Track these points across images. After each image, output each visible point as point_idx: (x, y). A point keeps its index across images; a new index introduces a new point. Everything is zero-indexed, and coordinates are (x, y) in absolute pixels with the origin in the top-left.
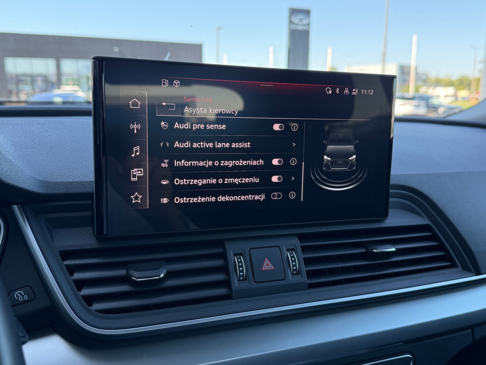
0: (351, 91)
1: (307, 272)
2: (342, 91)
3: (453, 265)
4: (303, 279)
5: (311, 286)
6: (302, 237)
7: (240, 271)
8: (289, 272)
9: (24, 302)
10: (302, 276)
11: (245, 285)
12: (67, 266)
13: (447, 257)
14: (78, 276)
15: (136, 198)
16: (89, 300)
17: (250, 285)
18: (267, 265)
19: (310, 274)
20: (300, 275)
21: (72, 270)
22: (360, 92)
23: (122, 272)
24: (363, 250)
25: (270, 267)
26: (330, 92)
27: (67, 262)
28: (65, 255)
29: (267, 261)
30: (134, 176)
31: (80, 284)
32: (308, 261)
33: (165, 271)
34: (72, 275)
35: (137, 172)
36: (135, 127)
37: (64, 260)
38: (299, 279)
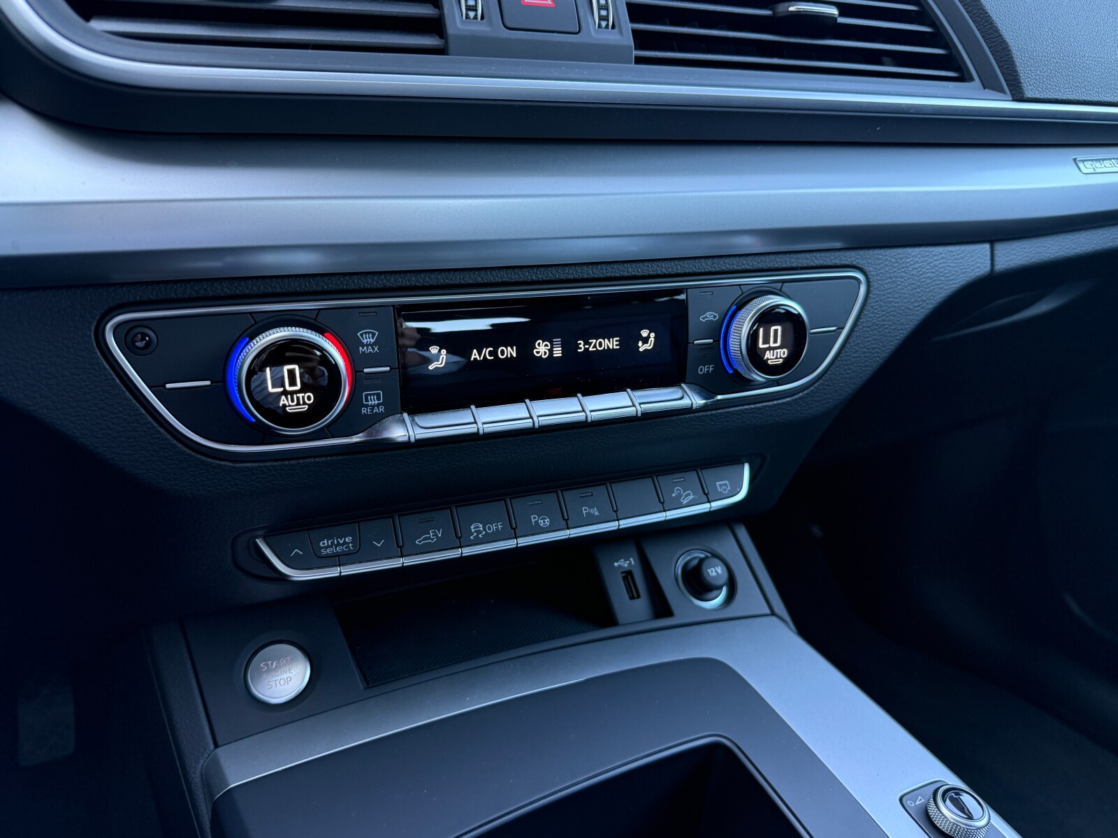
1: (634, 31)
3: (963, 77)
4: (623, 36)
8: (590, 23)
10: (621, 32)
11: (481, 28)
13: (950, 61)
17: (492, 29)
20: (616, 30)
24: (764, 12)
25: (544, 0)
38: (612, 37)
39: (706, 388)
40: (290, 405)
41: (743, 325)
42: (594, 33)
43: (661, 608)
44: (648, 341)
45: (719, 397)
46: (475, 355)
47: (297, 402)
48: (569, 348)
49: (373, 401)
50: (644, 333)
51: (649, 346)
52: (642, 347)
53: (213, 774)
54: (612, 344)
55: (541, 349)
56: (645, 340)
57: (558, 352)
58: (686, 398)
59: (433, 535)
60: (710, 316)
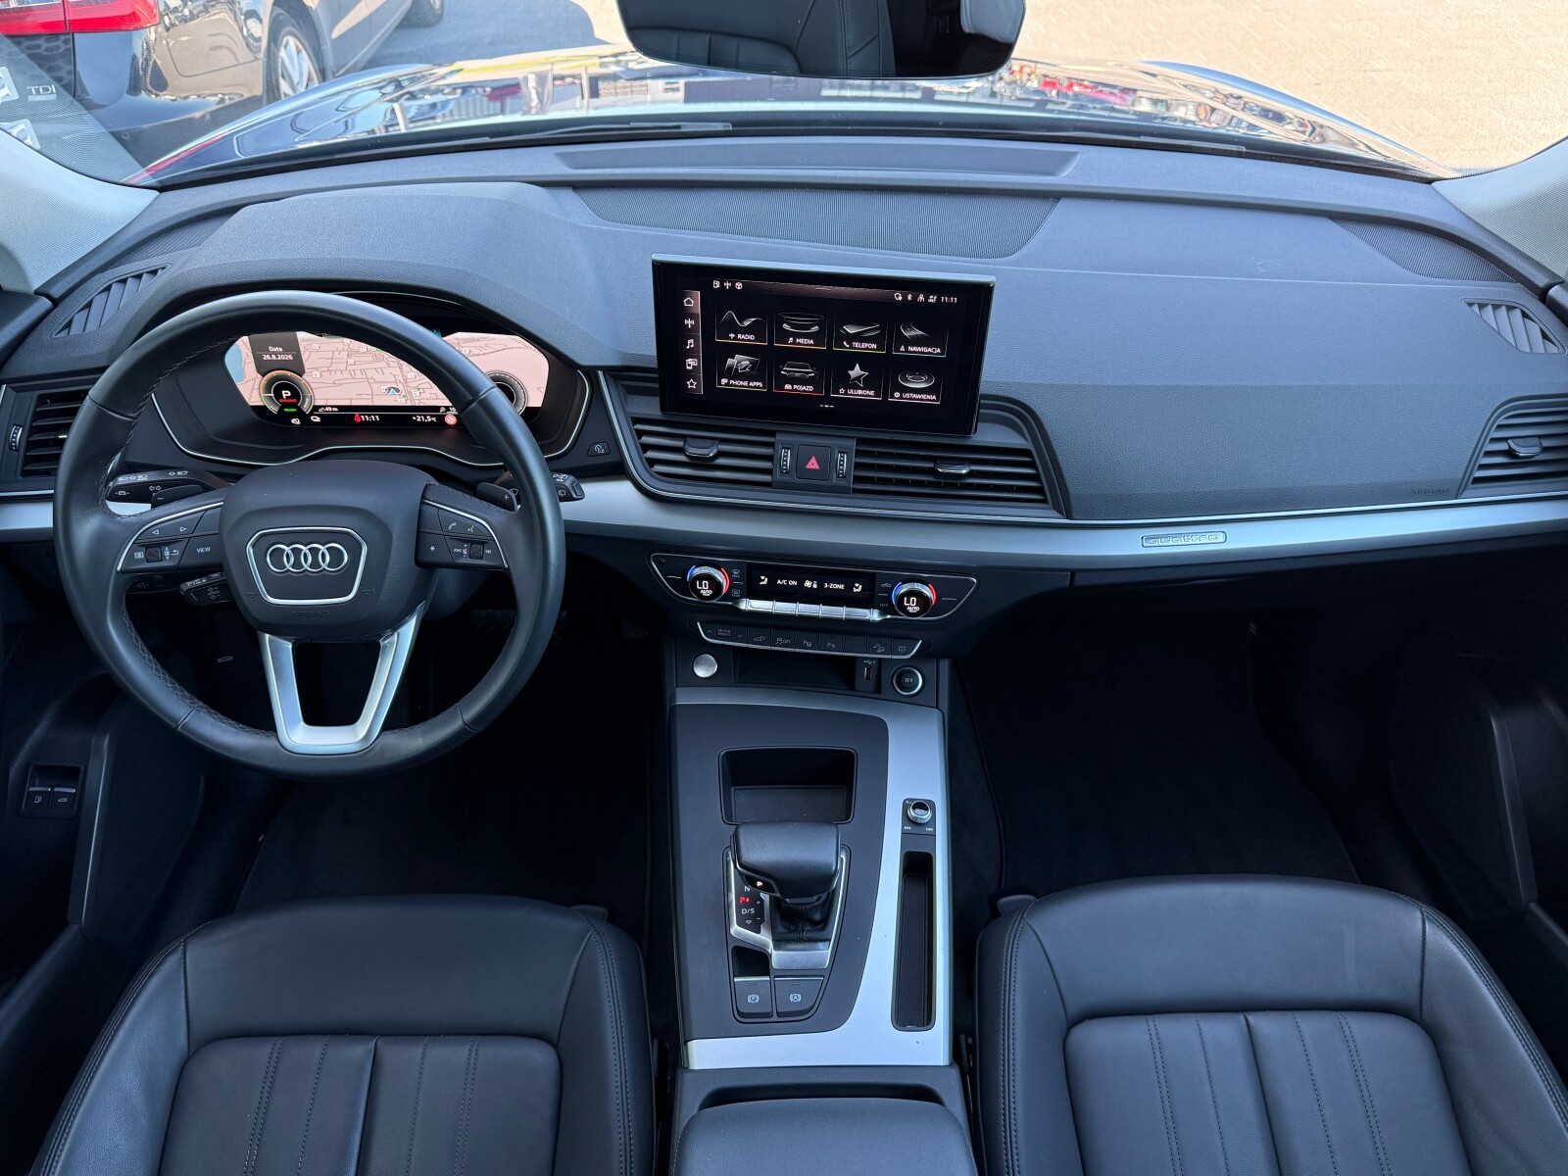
0: (927, 298)
1: (854, 476)
2: (915, 298)
3: (1044, 501)
4: (847, 483)
5: (855, 491)
6: (860, 441)
7: (784, 461)
8: (835, 475)
9: (601, 454)
11: (787, 478)
12: (637, 430)
13: (1040, 490)
14: (646, 439)
15: (692, 384)
16: (652, 462)
17: (793, 479)
18: (813, 464)
19: (857, 479)
20: (846, 479)
21: (640, 434)
22: (939, 299)
23: (680, 443)
24: (931, 465)
25: (816, 466)
26: (900, 298)
27: (636, 427)
28: (636, 421)
29: (813, 460)
30: (689, 365)
31: (646, 447)
32: (858, 466)
33: (715, 451)
34: (640, 438)
35: (691, 363)
36: (689, 322)
37: (635, 424)
38: (842, 483)
39: (883, 612)
40: (704, 593)
41: (905, 588)
42: (834, 481)
43: (878, 690)
44: (858, 588)
45: (889, 616)
46: (779, 582)
47: (706, 592)
48: (820, 585)
49: (736, 593)
50: (857, 585)
51: (859, 590)
52: (855, 590)
53: (673, 697)
54: (841, 587)
55: (808, 584)
56: (857, 588)
57: (815, 586)
58: (874, 616)
59: (761, 638)
60: (886, 585)
